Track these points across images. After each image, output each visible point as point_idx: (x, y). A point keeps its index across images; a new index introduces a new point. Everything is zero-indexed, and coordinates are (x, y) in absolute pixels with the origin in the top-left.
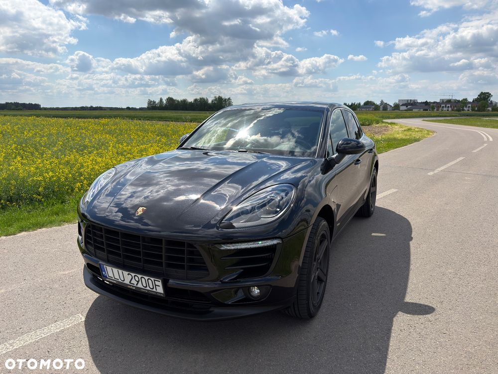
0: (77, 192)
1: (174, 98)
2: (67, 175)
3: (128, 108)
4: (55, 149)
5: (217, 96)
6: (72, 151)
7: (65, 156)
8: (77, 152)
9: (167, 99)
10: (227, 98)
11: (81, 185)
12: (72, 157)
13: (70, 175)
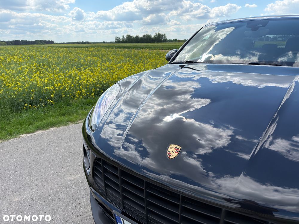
0: (78, 98)
1: (131, 35)
2: (70, 85)
3: (104, 42)
4: (62, 66)
5: (157, 33)
6: (73, 68)
7: (68, 71)
8: (76, 68)
9: (127, 36)
10: (163, 34)
11: (80, 92)
12: (73, 71)
13: (73, 85)
